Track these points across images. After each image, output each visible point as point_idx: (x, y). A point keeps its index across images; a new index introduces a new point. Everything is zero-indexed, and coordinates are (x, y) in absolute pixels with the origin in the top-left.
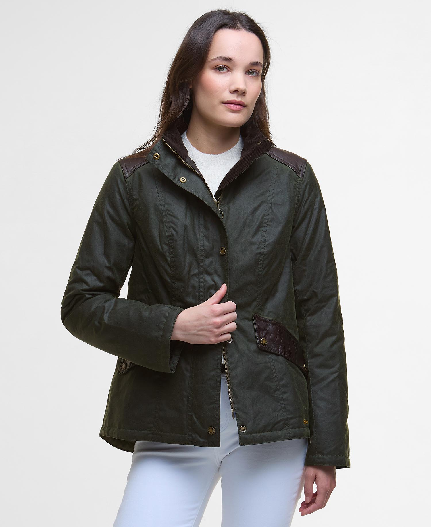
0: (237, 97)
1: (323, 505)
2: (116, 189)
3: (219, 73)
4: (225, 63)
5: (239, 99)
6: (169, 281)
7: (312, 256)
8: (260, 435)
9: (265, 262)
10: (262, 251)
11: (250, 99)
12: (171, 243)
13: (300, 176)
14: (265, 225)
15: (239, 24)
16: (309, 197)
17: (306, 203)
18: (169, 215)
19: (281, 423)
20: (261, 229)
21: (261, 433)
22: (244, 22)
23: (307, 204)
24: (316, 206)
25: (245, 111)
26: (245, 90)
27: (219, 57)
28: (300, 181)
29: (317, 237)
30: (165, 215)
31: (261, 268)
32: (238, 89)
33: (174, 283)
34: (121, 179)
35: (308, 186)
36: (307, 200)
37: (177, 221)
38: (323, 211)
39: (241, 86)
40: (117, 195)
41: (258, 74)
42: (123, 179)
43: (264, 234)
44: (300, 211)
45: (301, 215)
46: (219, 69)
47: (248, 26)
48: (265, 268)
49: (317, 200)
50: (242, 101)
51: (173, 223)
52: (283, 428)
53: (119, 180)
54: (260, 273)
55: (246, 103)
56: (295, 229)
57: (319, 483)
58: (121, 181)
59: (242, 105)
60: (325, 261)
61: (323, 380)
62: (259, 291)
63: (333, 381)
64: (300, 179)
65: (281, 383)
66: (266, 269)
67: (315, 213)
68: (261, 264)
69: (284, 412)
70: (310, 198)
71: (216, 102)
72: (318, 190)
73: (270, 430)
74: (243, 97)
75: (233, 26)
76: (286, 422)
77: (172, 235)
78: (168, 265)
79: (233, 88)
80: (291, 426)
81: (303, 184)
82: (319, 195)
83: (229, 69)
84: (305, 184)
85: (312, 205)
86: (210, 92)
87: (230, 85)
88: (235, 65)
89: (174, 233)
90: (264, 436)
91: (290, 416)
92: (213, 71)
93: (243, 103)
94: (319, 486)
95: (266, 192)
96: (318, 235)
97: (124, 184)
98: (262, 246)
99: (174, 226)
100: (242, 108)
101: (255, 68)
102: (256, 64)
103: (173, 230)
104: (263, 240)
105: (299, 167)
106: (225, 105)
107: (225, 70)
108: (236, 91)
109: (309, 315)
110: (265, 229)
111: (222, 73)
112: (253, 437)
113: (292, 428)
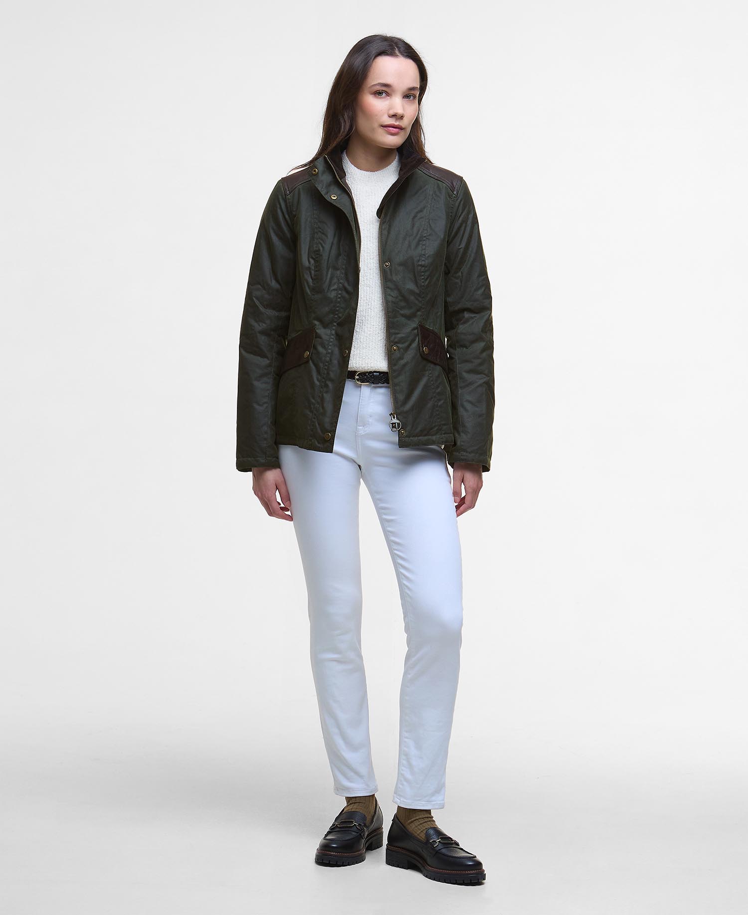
0: (396, 122)
1: (472, 506)
2: (278, 206)
3: (377, 98)
4: (384, 89)
5: (397, 123)
6: (309, 293)
7: (465, 269)
8: (418, 439)
9: (427, 273)
10: (423, 263)
11: (407, 123)
12: (317, 257)
13: (455, 192)
14: (425, 238)
15: (397, 52)
16: (462, 213)
17: (460, 217)
18: (320, 232)
19: (435, 429)
20: (421, 243)
21: (418, 437)
22: (402, 49)
23: (461, 219)
24: (470, 222)
25: (402, 133)
26: (403, 114)
27: (379, 83)
28: (454, 197)
29: (469, 252)
30: (317, 233)
31: (423, 279)
32: (396, 113)
33: (313, 295)
34: (282, 196)
35: (462, 202)
36: (461, 215)
37: (326, 238)
38: (476, 225)
39: (400, 111)
40: (279, 211)
41: (415, 97)
42: (284, 197)
43: (424, 247)
44: (454, 227)
45: (455, 230)
46: (378, 93)
47: (406, 52)
48: (427, 279)
49: (471, 216)
50: (400, 124)
51: (322, 240)
52: (437, 433)
53: (280, 197)
54: (423, 284)
55: (403, 126)
56: (449, 243)
57: (467, 483)
58: (283, 198)
59: (400, 128)
60: (476, 275)
61: (471, 384)
62: (423, 302)
63: (480, 385)
64: (454, 196)
65: (437, 391)
66: (428, 281)
67: (468, 229)
68: (423, 276)
69: (438, 418)
70: (464, 214)
71: (376, 125)
72: (471, 207)
73: (425, 435)
74: (401, 121)
75: (391, 54)
76: (440, 428)
77: (319, 250)
78: (311, 277)
79: (392, 112)
80: (443, 432)
81: (457, 200)
82: (472, 211)
83: (388, 94)
84: (459, 200)
85: (465, 221)
86: (369, 116)
87: (389, 110)
88: (393, 91)
89: (321, 249)
90: (420, 440)
91: (443, 423)
92: (373, 95)
93: (401, 127)
94: (467, 486)
95: (424, 208)
96: (470, 249)
97: (285, 201)
98: (423, 259)
99: (321, 242)
100: (400, 131)
101: (412, 92)
102: (413, 89)
103: (320, 246)
104: (423, 253)
105: (455, 184)
106: (385, 128)
107: (384, 94)
108: (394, 116)
109: (462, 324)
110: (424, 242)
111: (380, 98)
112: (411, 440)
113: (444, 434)
